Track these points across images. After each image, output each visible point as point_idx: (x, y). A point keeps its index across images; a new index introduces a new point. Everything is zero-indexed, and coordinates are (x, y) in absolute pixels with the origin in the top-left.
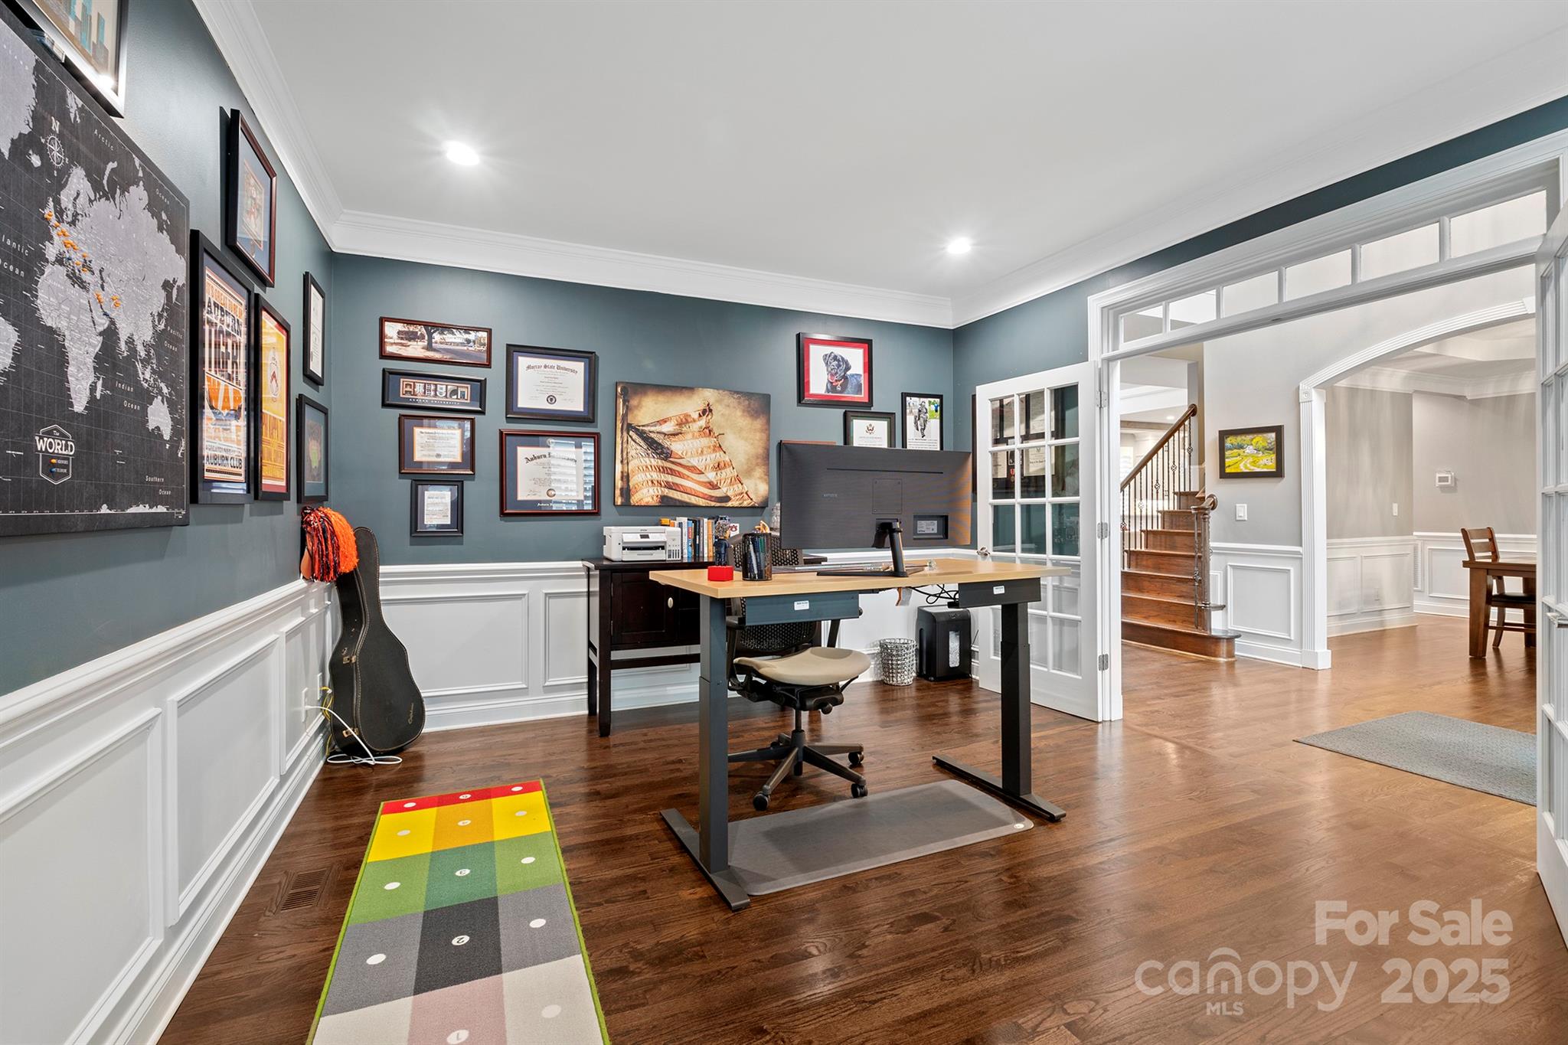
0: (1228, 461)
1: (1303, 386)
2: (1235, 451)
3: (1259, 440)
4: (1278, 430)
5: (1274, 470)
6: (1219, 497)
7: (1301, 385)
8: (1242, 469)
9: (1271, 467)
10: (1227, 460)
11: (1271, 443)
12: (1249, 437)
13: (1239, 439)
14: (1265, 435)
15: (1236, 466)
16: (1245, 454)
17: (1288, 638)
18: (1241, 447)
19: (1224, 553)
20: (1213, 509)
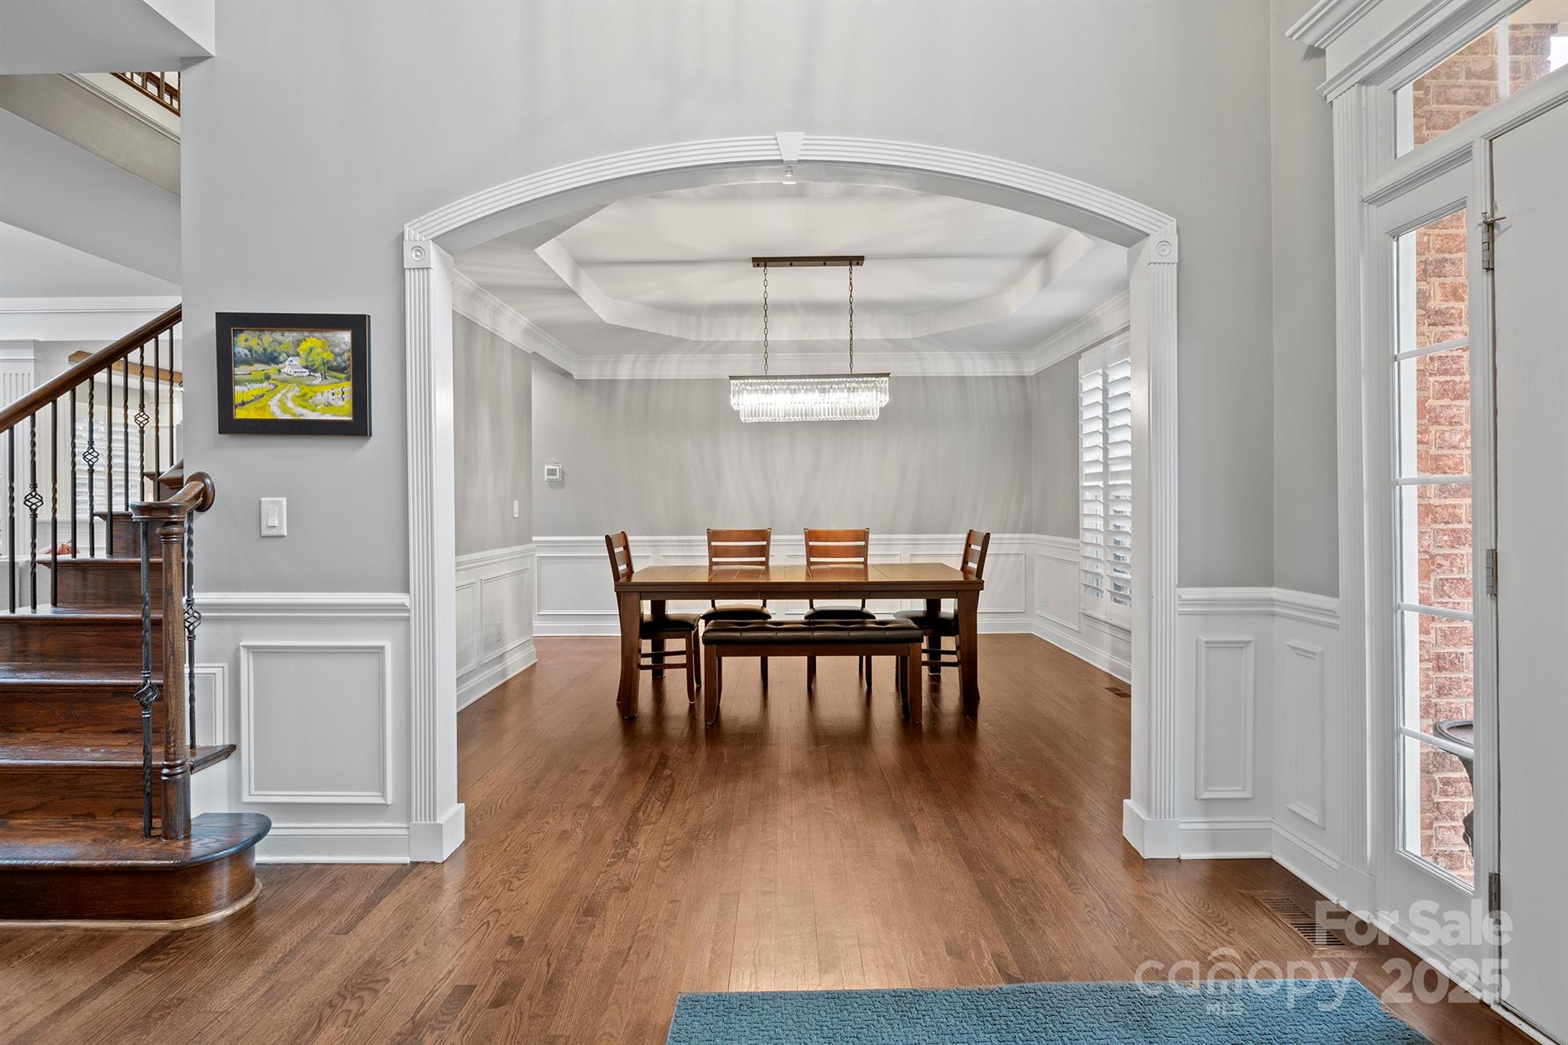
0: (240, 392)
1: (411, 233)
2: (258, 367)
3: (313, 342)
4: (358, 325)
5: (350, 419)
6: (218, 479)
7: (407, 229)
8: (275, 410)
9: (342, 410)
10: (237, 389)
11: (340, 355)
12: (291, 336)
13: (268, 339)
14: (329, 335)
15: (258, 404)
16: (283, 376)
17: (380, 801)
18: (271, 359)
19: (226, 614)
20: (203, 508)
